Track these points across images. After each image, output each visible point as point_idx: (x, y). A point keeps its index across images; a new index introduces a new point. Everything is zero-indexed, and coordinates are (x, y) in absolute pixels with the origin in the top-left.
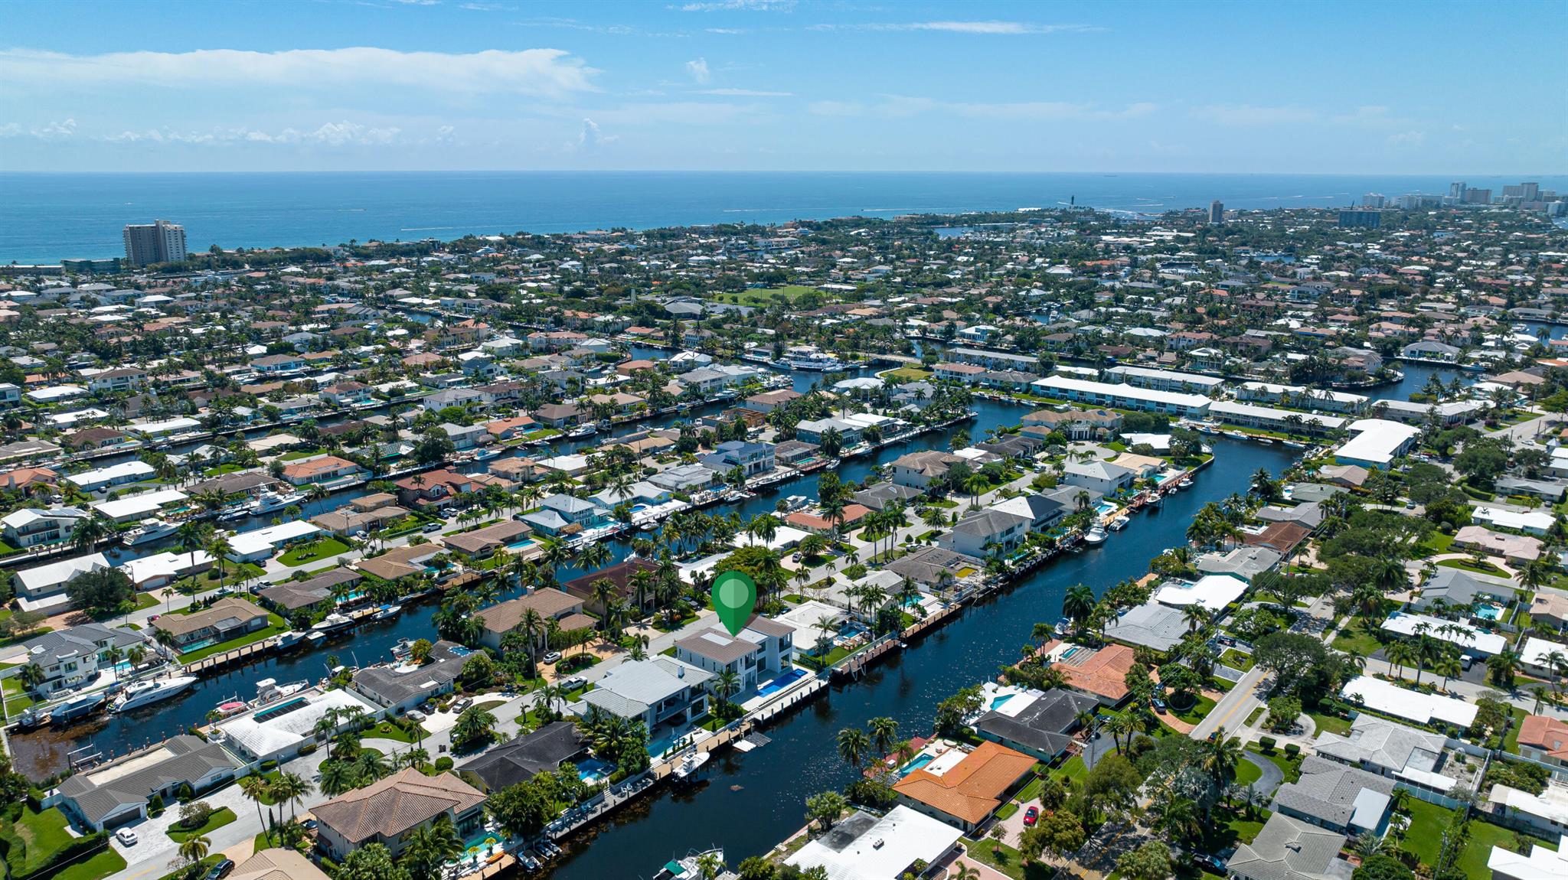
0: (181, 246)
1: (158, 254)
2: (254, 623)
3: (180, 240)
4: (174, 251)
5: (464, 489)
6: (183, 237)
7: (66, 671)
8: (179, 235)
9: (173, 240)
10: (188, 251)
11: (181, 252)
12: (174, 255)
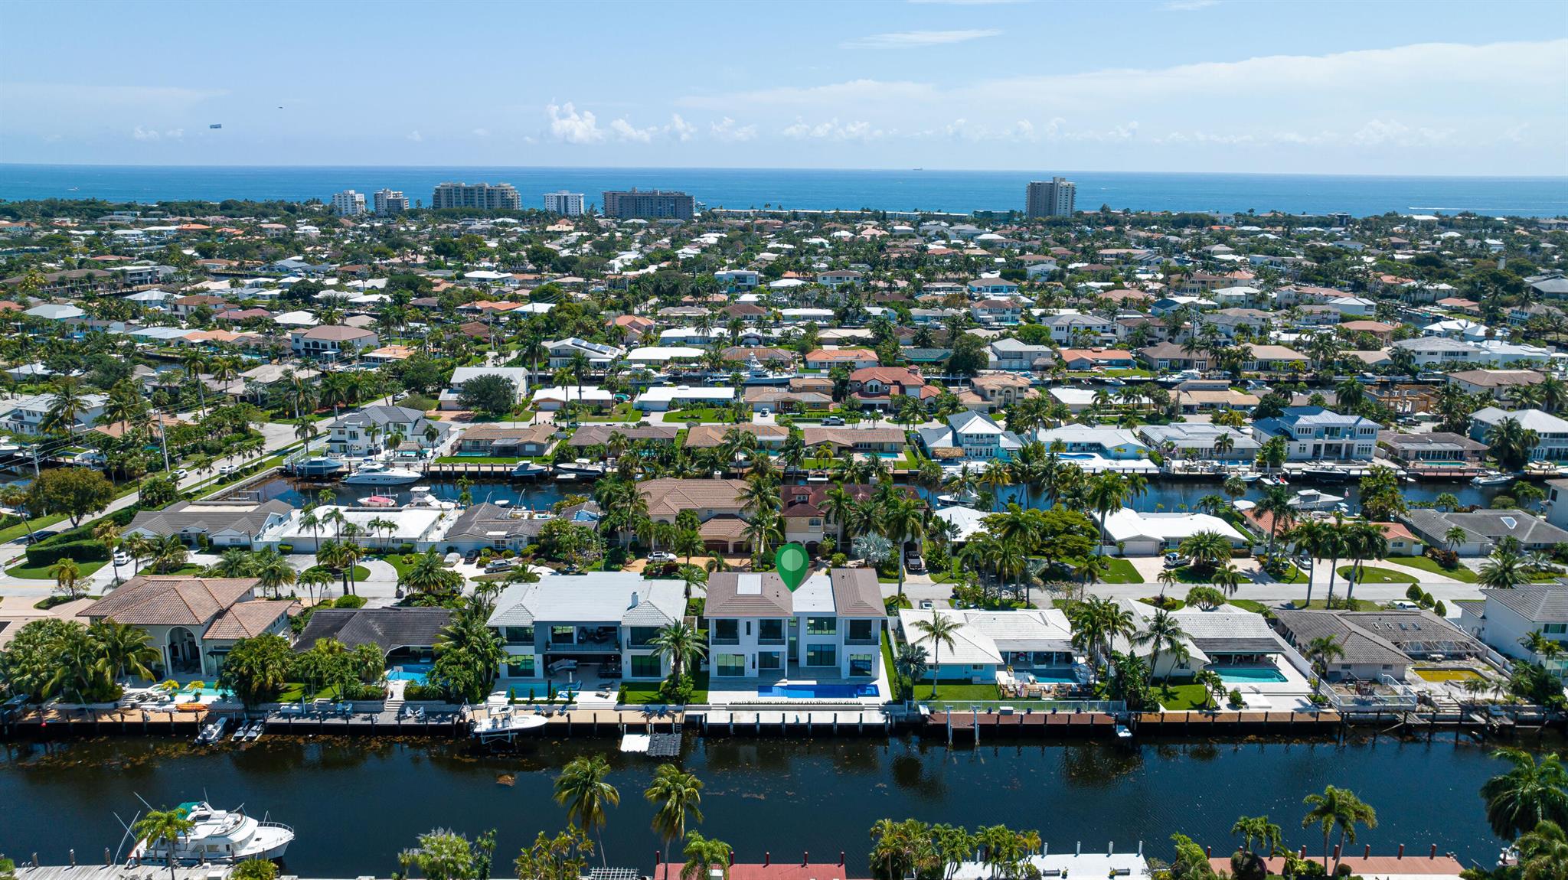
0: (1069, 202)
1: (1050, 208)
2: (528, 448)
3: (1070, 194)
4: (1063, 207)
5: (909, 392)
6: (1074, 193)
7: (351, 438)
8: (1070, 192)
9: (1063, 197)
10: (1076, 208)
11: (1069, 207)
12: (1061, 211)
